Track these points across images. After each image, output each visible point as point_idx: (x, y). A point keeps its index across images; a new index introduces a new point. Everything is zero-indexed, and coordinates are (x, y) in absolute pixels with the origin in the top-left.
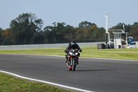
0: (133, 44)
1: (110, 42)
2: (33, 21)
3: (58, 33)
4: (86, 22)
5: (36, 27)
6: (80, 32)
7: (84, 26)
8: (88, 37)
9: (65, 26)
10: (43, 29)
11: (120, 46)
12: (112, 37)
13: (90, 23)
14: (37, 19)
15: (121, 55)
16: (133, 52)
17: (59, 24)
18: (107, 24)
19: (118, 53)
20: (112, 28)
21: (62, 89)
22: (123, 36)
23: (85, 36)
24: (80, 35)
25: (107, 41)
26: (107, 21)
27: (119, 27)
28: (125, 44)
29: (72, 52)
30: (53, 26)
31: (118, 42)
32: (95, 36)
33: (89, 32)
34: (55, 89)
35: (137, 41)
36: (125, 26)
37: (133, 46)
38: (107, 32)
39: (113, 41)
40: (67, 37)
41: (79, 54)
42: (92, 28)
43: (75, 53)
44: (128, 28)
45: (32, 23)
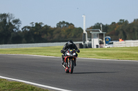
0: (110, 44)
1: (87, 42)
2: (11, 21)
3: (35, 33)
4: (64, 22)
5: (14, 27)
6: (58, 32)
7: (62, 26)
8: (66, 37)
9: (43, 26)
10: (20, 29)
11: (97, 46)
12: (90, 37)
13: (67, 23)
14: (15, 19)
15: (99, 54)
16: (110, 51)
17: (36, 24)
18: (84, 23)
19: (95, 53)
20: (90, 28)
21: (40, 88)
22: (101, 36)
23: (63, 35)
24: (58, 35)
25: (84, 41)
26: (84, 21)
27: (97, 27)
28: (103, 43)
29: (69, 52)
30: (31, 26)
31: (96, 41)
32: (73, 35)
33: (67, 31)
34: (33, 88)
35: (114, 40)
36: (103, 26)
37: (111, 46)
38: (85, 32)
39: (90, 40)
40: (44, 36)
41: (77, 55)
42: (69, 27)
43: (72, 53)
44: (106, 28)
45: (10, 23)
